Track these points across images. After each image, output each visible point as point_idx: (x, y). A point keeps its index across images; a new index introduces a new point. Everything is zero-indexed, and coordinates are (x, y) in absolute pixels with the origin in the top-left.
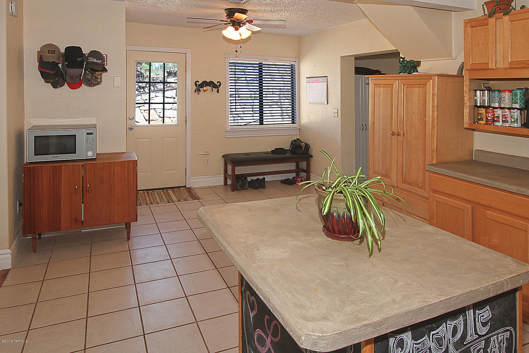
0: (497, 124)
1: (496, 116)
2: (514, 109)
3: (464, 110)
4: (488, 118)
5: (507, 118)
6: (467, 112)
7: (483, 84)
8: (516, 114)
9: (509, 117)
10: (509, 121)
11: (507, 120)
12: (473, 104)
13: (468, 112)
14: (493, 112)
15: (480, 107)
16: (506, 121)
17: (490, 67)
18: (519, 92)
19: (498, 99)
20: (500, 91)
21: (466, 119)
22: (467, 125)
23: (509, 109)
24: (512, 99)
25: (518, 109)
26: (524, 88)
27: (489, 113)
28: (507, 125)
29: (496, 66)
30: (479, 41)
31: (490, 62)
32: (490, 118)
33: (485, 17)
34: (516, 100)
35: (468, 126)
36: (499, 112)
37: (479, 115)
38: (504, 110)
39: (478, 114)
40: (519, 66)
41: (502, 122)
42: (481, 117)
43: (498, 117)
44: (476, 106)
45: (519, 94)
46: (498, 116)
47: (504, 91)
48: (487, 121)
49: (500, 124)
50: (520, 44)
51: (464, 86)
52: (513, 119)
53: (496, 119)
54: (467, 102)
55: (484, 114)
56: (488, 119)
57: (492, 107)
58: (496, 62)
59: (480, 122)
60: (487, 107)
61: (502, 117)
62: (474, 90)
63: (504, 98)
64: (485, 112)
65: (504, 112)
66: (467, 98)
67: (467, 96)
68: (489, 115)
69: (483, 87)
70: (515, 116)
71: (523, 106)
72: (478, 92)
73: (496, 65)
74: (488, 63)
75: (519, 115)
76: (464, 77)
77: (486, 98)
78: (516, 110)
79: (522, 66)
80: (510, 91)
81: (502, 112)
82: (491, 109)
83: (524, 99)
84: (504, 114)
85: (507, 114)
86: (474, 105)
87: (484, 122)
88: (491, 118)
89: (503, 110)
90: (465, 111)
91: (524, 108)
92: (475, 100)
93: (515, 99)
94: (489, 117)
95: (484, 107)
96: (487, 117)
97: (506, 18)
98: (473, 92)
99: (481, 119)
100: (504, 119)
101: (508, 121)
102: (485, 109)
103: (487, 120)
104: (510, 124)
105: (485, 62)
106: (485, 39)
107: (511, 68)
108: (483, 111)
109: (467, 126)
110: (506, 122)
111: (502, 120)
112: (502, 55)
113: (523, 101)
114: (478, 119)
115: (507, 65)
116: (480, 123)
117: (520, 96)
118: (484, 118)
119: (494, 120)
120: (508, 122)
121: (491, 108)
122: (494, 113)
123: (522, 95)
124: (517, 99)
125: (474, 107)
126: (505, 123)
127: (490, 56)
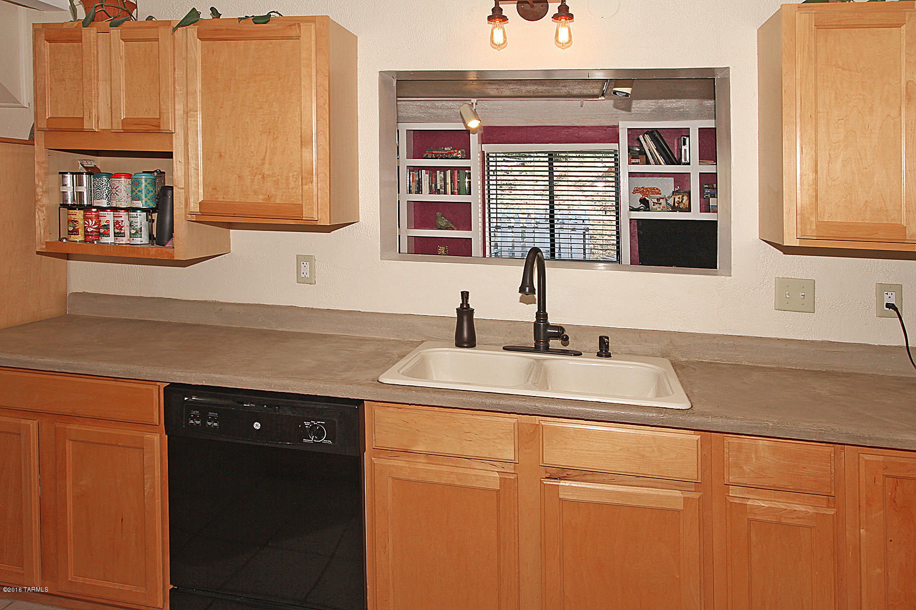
0: (104, 240)
1: (103, 223)
2: (135, 209)
3: (36, 214)
4: (89, 230)
5: (123, 229)
6: (42, 219)
7: (82, 160)
8: (140, 219)
9: (127, 226)
10: (127, 233)
11: (123, 231)
12: (58, 201)
13: (44, 219)
14: (98, 216)
15: (71, 207)
16: (121, 233)
17: (86, 126)
18: (144, 177)
19: (107, 190)
20: (110, 176)
21: (41, 233)
22: (43, 245)
23: (127, 210)
24: (132, 191)
25: (143, 210)
26: (155, 171)
27: (91, 218)
28: (124, 240)
29: (98, 126)
30: (63, 72)
31: (86, 117)
32: (92, 229)
33: (76, 24)
34: (138, 193)
35: (44, 247)
36: (109, 217)
37: (71, 224)
38: (117, 212)
39: (68, 222)
40: (138, 128)
41: (115, 236)
42: (74, 227)
43: (107, 227)
44: (64, 205)
45: (143, 181)
46: (106, 224)
47: (118, 176)
48: (86, 236)
49: (110, 240)
50: (141, 86)
51: (36, 163)
52: (133, 229)
53: (102, 231)
54: (41, 198)
55: (81, 222)
56: (88, 232)
57: (95, 206)
58: (98, 118)
59: (73, 238)
60: (86, 208)
61: (114, 226)
62: (60, 173)
63: (117, 189)
64: (82, 218)
65: (116, 217)
66: (41, 190)
67: (41, 184)
68: (90, 224)
69: (81, 166)
70: (136, 224)
71: (152, 205)
72: (69, 176)
73: (98, 123)
74: (83, 118)
75: (145, 222)
76: (35, 145)
77: (84, 189)
78: (139, 211)
79: (145, 128)
80: (128, 176)
81: (114, 217)
82: (95, 212)
83: (152, 191)
84: (117, 221)
85: (122, 221)
86: (61, 205)
87: (80, 238)
88: (94, 228)
89: (115, 213)
90: (37, 217)
91: (152, 209)
92: (61, 194)
93: (136, 191)
94: (89, 227)
95: (81, 207)
96: (85, 227)
97: (115, 32)
98: (57, 177)
99: (75, 232)
100: (117, 231)
101: (124, 233)
102: (82, 212)
103: (86, 234)
104: (129, 240)
105: (77, 115)
106: (76, 69)
107: (126, 132)
108: (79, 215)
109: (43, 249)
110: (121, 236)
111: (115, 233)
112: (110, 106)
113: (151, 194)
114: (69, 231)
115: (118, 126)
116: (71, 239)
117: (146, 186)
118: (80, 230)
119: (99, 232)
120: (124, 236)
121: (94, 210)
122: (99, 218)
123: (149, 184)
124: (139, 191)
125: (60, 208)
126: (118, 238)
127: (87, 104)
